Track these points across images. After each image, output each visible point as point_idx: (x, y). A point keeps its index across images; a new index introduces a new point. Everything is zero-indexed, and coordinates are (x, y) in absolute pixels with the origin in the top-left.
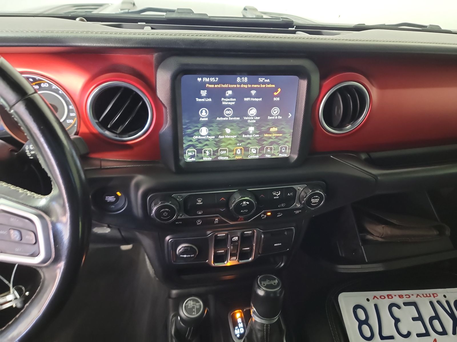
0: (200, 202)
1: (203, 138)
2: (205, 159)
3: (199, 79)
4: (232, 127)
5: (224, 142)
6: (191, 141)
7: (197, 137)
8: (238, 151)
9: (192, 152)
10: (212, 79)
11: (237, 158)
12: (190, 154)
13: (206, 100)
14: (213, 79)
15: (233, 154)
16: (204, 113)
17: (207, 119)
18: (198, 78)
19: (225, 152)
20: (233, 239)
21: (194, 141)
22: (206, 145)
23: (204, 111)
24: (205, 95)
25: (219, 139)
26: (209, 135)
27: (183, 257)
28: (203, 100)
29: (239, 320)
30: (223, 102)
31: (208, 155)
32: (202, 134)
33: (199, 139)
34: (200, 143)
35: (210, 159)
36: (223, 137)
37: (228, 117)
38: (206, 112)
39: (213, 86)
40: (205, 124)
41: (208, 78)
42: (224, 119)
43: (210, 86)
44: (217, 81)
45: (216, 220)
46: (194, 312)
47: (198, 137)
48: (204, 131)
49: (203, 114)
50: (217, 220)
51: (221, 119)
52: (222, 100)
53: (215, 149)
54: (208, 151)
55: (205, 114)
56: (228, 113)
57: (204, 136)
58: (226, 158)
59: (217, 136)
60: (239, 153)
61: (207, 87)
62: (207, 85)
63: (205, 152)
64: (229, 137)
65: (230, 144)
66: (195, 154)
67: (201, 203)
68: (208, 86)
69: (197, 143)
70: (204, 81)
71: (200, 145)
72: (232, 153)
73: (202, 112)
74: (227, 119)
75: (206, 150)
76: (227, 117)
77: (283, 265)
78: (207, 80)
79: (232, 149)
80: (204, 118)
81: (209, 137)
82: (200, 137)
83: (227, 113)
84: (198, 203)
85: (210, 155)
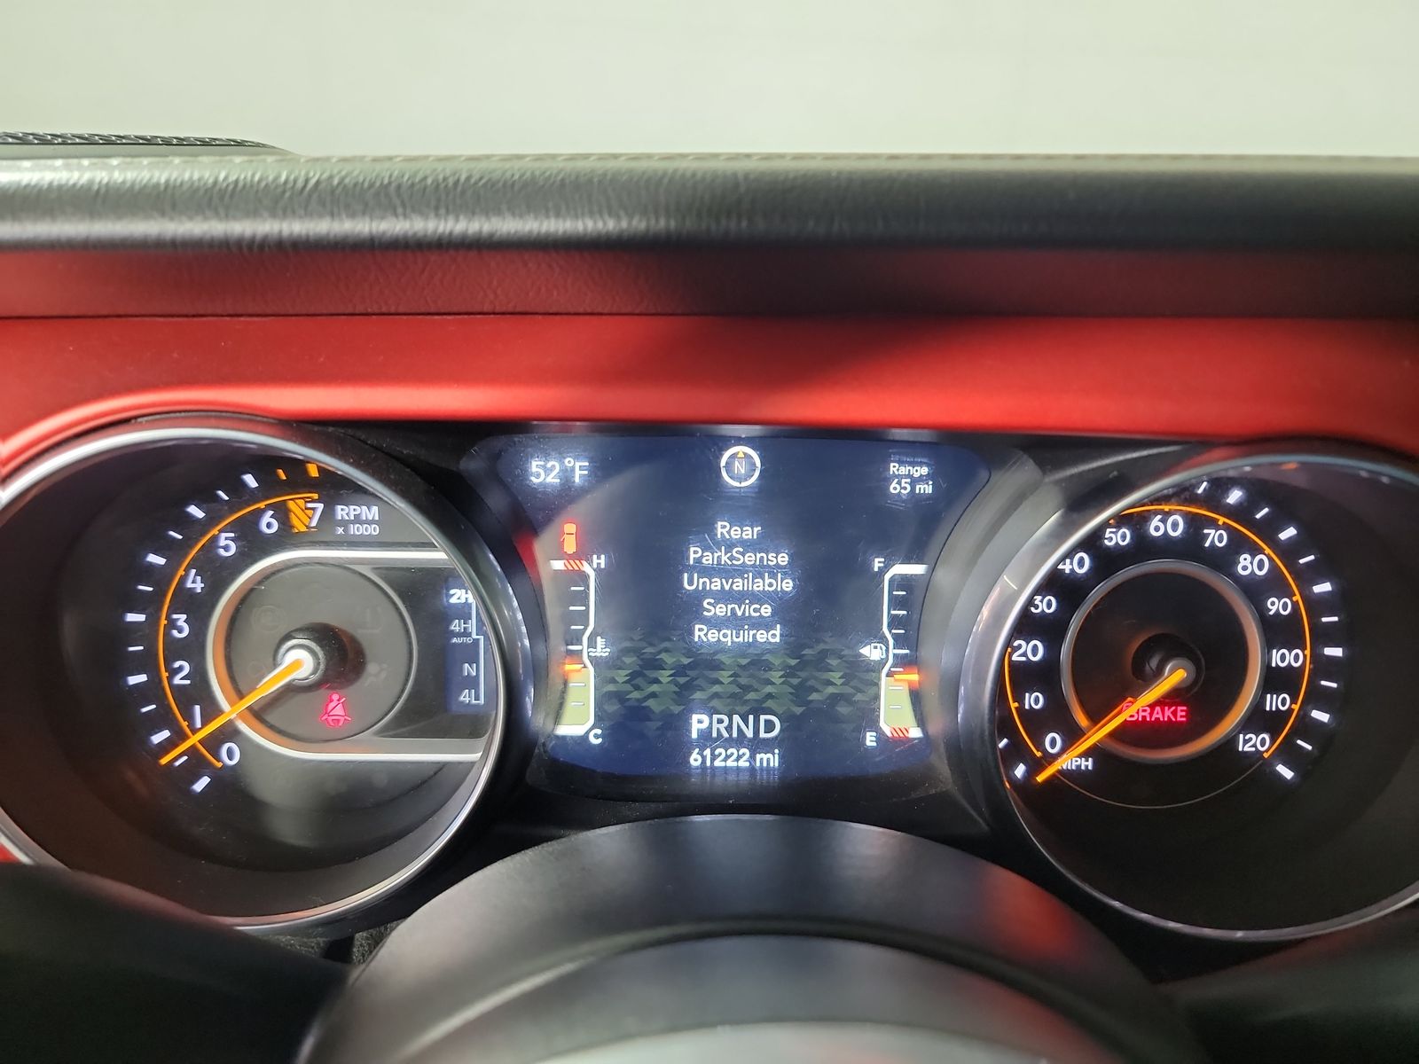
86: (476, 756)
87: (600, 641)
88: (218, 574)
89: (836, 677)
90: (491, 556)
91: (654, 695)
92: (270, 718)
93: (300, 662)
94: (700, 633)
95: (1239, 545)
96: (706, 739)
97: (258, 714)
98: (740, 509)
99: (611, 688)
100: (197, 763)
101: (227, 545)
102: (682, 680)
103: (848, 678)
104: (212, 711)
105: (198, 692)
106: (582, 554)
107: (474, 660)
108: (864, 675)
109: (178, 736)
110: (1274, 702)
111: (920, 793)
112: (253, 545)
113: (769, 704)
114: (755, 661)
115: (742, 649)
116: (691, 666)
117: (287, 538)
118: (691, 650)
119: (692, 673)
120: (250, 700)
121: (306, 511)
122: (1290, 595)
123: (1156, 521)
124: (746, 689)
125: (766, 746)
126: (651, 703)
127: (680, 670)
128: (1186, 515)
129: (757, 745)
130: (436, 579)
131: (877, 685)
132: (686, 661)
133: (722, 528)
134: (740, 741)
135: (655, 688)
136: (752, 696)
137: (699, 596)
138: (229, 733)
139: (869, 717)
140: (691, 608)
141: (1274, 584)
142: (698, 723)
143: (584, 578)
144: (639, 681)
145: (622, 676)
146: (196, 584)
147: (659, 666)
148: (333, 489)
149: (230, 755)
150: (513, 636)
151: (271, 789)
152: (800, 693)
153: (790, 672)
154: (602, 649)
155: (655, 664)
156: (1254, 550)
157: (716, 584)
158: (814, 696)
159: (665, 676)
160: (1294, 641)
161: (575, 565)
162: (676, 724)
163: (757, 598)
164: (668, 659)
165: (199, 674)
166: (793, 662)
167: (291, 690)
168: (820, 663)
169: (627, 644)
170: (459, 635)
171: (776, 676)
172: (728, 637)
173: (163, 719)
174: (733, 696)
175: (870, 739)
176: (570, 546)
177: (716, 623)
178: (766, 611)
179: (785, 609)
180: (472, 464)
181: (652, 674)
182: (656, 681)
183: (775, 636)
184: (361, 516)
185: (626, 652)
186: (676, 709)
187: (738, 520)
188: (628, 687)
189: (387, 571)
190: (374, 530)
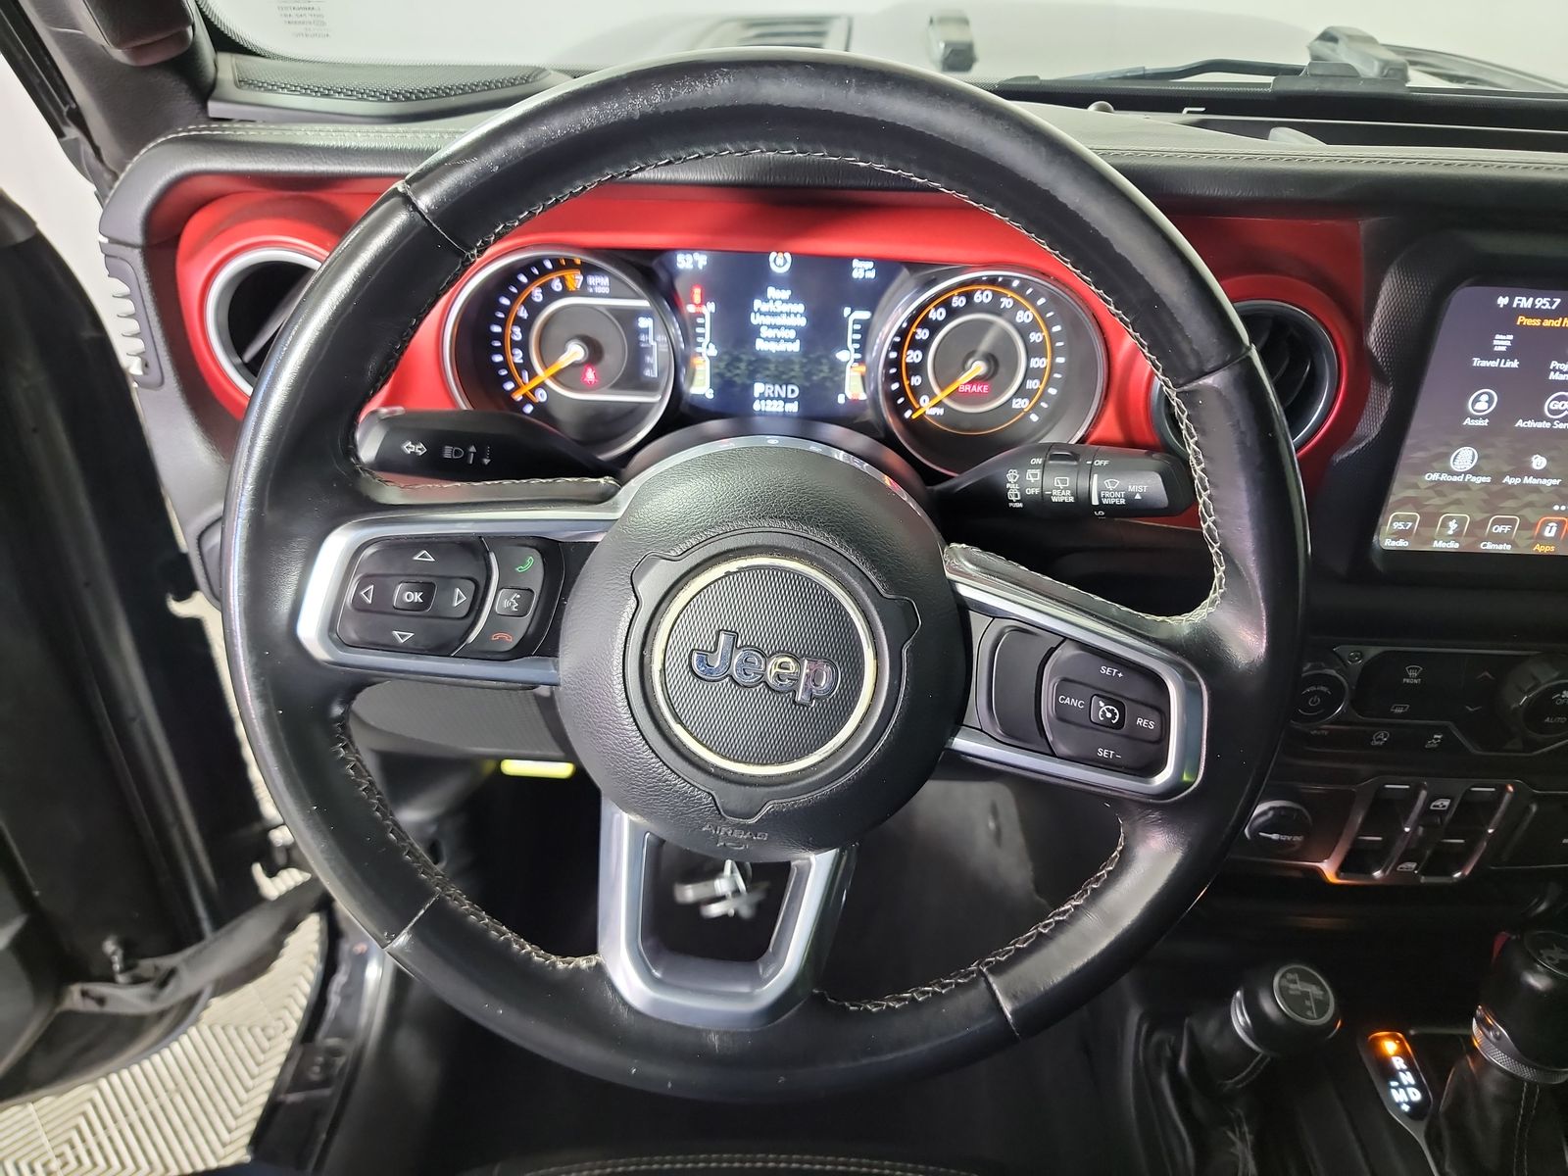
0: (1412, 677)
1: (1455, 479)
2: (1439, 545)
3: (1502, 301)
4: (1554, 453)
5: (1513, 497)
6: (1415, 486)
7: (1435, 477)
8: (1548, 528)
9: (1406, 519)
10: (1542, 303)
11: (1541, 549)
12: (1399, 526)
13: (1502, 365)
14: (1545, 300)
15: (1531, 538)
16: (1482, 405)
17: (1485, 423)
18: (1501, 298)
19: (1507, 528)
20: (1434, 804)
21: (1422, 486)
22: (1457, 502)
23: (1485, 398)
24: (1504, 349)
25: (1502, 486)
26: (1474, 472)
27: (1270, 839)
28: (1494, 364)
29: (1399, 1063)
30: (1552, 373)
31: (1451, 532)
32: (1456, 466)
33: (1439, 483)
34: (1441, 494)
35: (1453, 546)
36: (1517, 481)
37: (1551, 421)
38: (1490, 402)
39: (1536, 322)
40: (1473, 438)
41: (1531, 299)
42: (1540, 425)
43: (1529, 322)
44: (1554, 307)
45: (1436, 736)
46: (1310, 1008)
47: (1440, 476)
48: (1464, 458)
49: (1479, 406)
50: (1436, 739)
51: (1531, 424)
52: (1551, 368)
53: (1479, 516)
54: (1454, 521)
55: (1486, 406)
56: (1556, 408)
57: (1458, 474)
58: (1506, 548)
59: (1497, 477)
60: (1552, 534)
61: (1518, 323)
62: (1521, 319)
63: (1445, 525)
64: (1535, 481)
65: (1530, 504)
66: (1412, 528)
67: (1416, 681)
68: (1522, 323)
69: (1431, 493)
70: (1515, 306)
71: (1437, 501)
72: (1527, 534)
73: (1476, 400)
74: (1548, 425)
75: (1451, 519)
76: (1548, 420)
77: (1543, 907)
78: (1525, 303)
79: (1532, 518)
80: (1477, 418)
81: (1474, 479)
82: (1445, 477)
83: (1551, 407)
84: (1408, 681)
85: (1457, 535)
86: (657, 399)
87: (712, 346)
88: (535, 309)
89: (826, 368)
90: (666, 303)
91: (737, 375)
92: (560, 379)
93: (575, 352)
94: (760, 345)
95: (1017, 305)
96: (762, 397)
97: (555, 377)
98: (780, 283)
99: (717, 371)
100: (526, 400)
101: (538, 296)
102: (751, 368)
103: (832, 369)
104: (533, 375)
105: (527, 364)
106: (703, 302)
107: (651, 355)
108: (838, 369)
109: (517, 387)
110: (1031, 384)
111: (857, 421)
112: (550, 295)
113: (793, 381)
114: (785, 359)
115: (779, 354)
116: (756, 361)
117: (566, 292)
118: (757, 354)
119: (756, 365)
120: (553, 370)
121: (575, 279)
122: (1042, 332)
123: (978, 294)
124: (783, 373)
125: (792, 401)
126: (736, 379)
127: (750, 363)
128: (994, 292)
129: (786, 400)
130: (636, 313)
131: (844, 372)
132: (753, 359)
133: (771, 292)
134: (779, 398)
135: (738, 371)
136: (784, 377)
137: (759, 326)
138: (542, 385)
139: (840, 389)
140: (755, 332)
141: (1034, 326)
142: (759, 388)
143: (703, 316)
144: (731, 368)
145: (722, 365)
146: (523, 314)
147: (739, 360)
148: (587, 269)
149: (541, 396)
150: (678, 341)
151: (561, 414)
152: (808, 375)
153: (803, 366)
154: (713, 351)
155: (738, 359)
156: (1026, 309)
157: (768, 320)
158: (815, 378)
159: (743, 366)
160: (1043, 355)
161: (699, 309)
162: (749, 388)
163: (789, 328)
164: (744, 357)
165: (526, 357)
166: (805, 360)
167: (574, 365)
168: (818, 361)
169: (725, 350)
170: (645, 342)
171: (797, 367)
172: (773, 347)
173: (510, 377)
174: (776, 376)
175: (841, 399)
176: (697, 299)
177: (767, 339)
178: (792, 334)
179: (801, 333)
180: (654, 264)
181: (738, 365)
182: (738, 368)
183: (795, 347)
184: (600, 283)
185: (726, 353)
186: (749, 382)
187: (779, 287)
188: (726, 371)
189: (613, 310)
190: (606, 290)
